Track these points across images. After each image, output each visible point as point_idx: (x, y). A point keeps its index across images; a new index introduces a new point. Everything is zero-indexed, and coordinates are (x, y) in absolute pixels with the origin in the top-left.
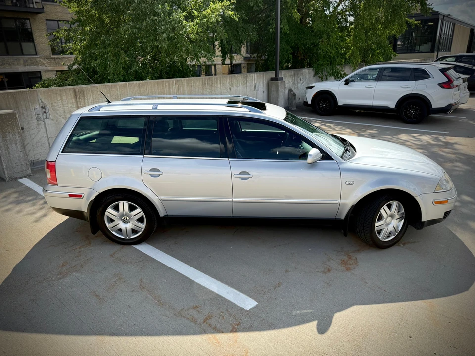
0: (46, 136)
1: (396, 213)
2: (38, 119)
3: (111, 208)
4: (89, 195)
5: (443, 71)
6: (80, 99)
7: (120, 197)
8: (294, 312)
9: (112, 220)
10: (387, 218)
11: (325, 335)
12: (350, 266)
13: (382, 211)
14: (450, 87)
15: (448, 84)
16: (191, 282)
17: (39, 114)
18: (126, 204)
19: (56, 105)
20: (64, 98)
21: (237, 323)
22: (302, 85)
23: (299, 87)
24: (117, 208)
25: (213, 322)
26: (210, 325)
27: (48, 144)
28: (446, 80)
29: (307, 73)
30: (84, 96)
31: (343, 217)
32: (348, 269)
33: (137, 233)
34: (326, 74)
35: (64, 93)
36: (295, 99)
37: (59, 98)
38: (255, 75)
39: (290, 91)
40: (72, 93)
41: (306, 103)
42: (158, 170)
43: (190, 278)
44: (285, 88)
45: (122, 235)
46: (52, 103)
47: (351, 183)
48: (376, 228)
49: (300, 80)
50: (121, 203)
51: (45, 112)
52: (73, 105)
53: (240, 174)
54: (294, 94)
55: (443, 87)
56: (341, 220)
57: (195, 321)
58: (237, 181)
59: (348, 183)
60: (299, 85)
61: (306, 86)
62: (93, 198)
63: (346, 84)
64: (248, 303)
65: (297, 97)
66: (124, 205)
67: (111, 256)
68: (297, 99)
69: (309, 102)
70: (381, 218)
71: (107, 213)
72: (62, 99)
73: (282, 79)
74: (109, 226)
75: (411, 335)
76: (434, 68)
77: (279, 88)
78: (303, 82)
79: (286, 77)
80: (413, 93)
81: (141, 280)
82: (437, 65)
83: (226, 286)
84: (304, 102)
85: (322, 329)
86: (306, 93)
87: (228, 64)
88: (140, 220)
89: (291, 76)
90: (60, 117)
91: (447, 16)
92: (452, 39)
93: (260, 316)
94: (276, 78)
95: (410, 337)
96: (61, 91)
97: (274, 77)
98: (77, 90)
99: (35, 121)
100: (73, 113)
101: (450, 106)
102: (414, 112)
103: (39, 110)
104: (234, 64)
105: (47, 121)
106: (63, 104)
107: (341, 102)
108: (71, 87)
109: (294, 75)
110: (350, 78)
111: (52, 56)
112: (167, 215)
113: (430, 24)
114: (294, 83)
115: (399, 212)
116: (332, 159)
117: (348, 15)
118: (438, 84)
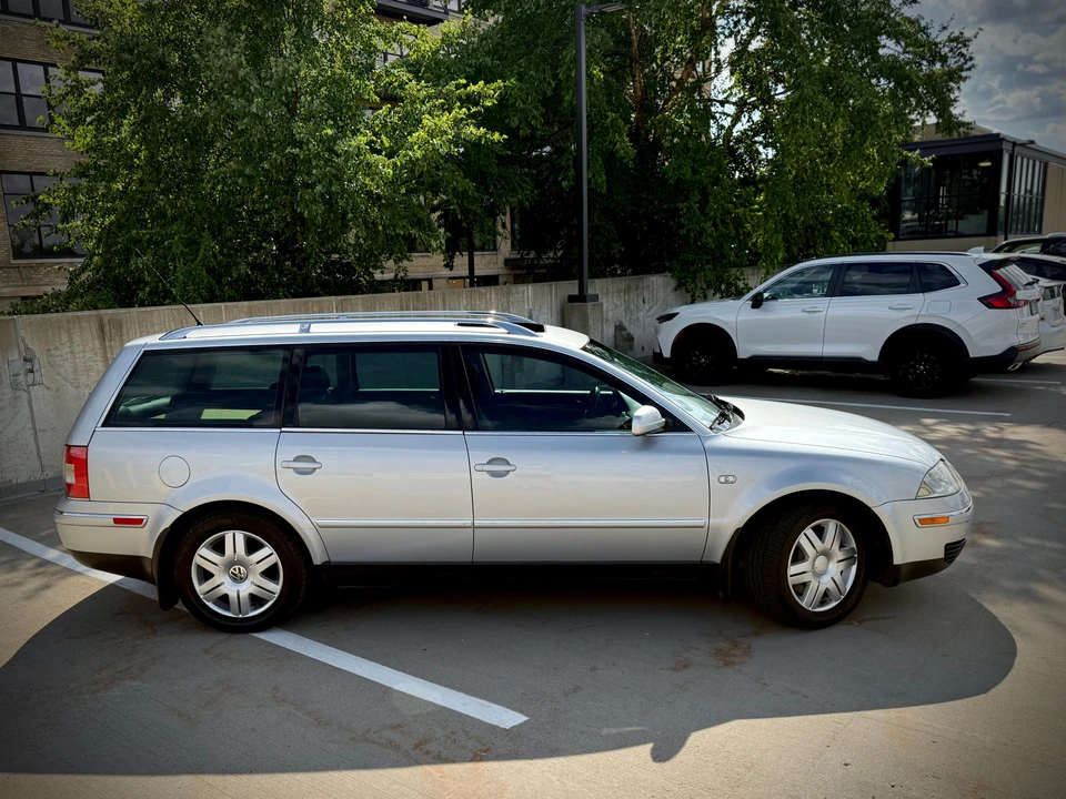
0: (30, 425)
1: (836, 546)
2: (15, 387)
3: (207, 547)
4: (160, 519)
5: (989, 267)
6: (111, 340)
7: (227, 521)
8: (605, 731)
9: (206, 575)
10: (816, 557)
11: (668, 765)
12: (732, 659)
13: (802, 539)
14: (1009, 306)
15: (1003, 299)
16: (386, 690)
17: (18, 375)
18: (240, 536)
19: (58, 353)
20: (76, 338)
21: (484, 748)
22: (650, 314)
23: (641, 319)
24: (219, 547)
25: (433, 747)
26: (427, 753)
27: (33, 444)
28: (999, 289)
29: (659, 285)
30: (121, 336)
31: (718, 559)
32: (727, 664)
33: (262, 605)
34: (705, 286)
35: (77, 326)
36: (631, 347)
37: (65, 338)
38: (529, 290)
39: (620, 328)
40: (95, 327)
41: (658, 356)
42: (311, 459)
43: (383, 683)
44: (603, 320)
45: (228, 609)
46: (49, 350)
47: (731, 479)
48: (789, 578)
49: (644, 302)
50: (229, 535)
51: (31, 371)
52: (96, 354)
53: (489, 463)
54: (629, 334)
55: (991, 306)
56: (713, 566)
57: (397, 747)
58: (482, 478)
59: (722, 479)
60: (641, 314)
61: (658, 316)
62: (167, 524)
63: (753, 307)
64: (508, 719)
65: (636, 342)
66: (235, 540)
67: (206, 651)
68: (637, 349)
69: (667, 353)
70: (800, 556)
71: (197, 560)
72: (71, 340)
73: (595, 298)
74: (200, 589)
75: (848, 761)
76: (968, 262)
77: (591, 322)
78: (651, 308)
79: (607, 294)
80: (918, 322)
81: (276, 689)
82: (975, 256)
83: (462, 695)
84: (654, 353)
85: (661, 755)
86: (657, 332)
87: (464, 278)
88: (270, 573)
89: (619, 291)
90: (64, 383)
91: (1023, 145)
92: (1043, 201)
93: (531, 736)
94: (581, 298)
95: (846, 765)
96: (68, 322)
97: (577, 293)
98: (106, 320)
99: (8, 391)
100: (127, 345)
101: (1012, 352)
102: (925, 370)
103: (19, 366)
104: (477, 277)
105: (35, 391)
106: (72, 353)
107: (745, 350)
108: (94, 312)
109: (628, 290)
110: (765, 291)
111: (12, 262)
112: (329, 562)
113: (982, 164)
114: (627, 309)
115: (841, 546)
116: (689, 430)
117: (761, 143)
118: (979, 299)
